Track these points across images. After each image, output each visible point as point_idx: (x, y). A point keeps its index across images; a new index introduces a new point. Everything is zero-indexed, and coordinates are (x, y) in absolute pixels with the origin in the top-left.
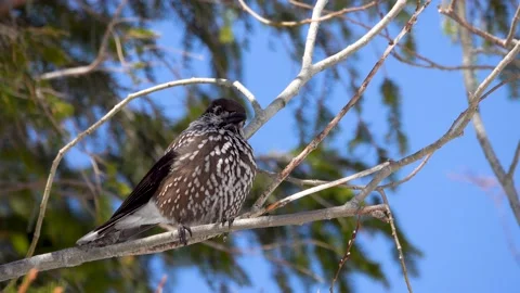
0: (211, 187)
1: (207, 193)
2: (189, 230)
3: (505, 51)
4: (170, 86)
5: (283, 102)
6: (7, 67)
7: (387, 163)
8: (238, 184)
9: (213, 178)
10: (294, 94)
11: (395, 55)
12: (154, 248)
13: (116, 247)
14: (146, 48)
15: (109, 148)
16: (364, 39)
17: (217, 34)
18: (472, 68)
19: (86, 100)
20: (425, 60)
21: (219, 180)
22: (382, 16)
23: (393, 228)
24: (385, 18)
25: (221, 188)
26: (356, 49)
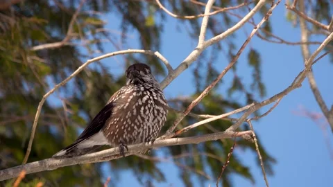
0: (138, 124)
1: (135, 127)
2: (126, 147)
3: (328, 33)
4: (114, 55)
5: (186, 65)
6: (8, 42)
7: (253, 104)
8: (156, 120)
9: (139, 118)
10: (193, 60)
11: (258, 35)
12: (104, 159)
13: (79, 158)
14: (98, 30)
15: (75, 94)
16: (238, 25)
17: (144, 21)
18: (308, 43)
19: (60, 64)
20: (278, 38)
21: (143, 119)
22: (250, 10)
23: (257, 146)
24: (252, 12)
25: (144, 124)
26: (234, 31)
